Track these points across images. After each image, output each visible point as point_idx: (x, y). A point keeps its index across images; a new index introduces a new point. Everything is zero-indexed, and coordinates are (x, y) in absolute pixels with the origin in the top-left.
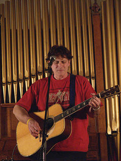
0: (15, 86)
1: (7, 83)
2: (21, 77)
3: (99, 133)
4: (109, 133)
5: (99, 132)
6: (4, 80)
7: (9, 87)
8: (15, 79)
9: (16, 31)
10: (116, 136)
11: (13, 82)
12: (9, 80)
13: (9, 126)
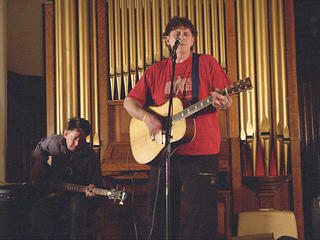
0: (126, 78)
1: (116, 74)
2: (133, 67)
3: (230, 139)
4: (243, 138)
5: (231, 136)
6: (112, 71)
7: (119, 80)
8: (126, 69)
9: (128, 11)
10: (252, 142)
11: (123, 73)
12: (118, 71)
13: (118, 129)
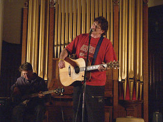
1: (57, 45)
2: (66, 42)
3: (113, 81)
4: (120, 80)
6: (55, 44)
10: (124, 82)
11: (61, 45)
